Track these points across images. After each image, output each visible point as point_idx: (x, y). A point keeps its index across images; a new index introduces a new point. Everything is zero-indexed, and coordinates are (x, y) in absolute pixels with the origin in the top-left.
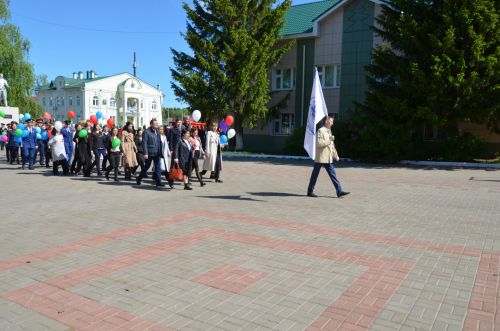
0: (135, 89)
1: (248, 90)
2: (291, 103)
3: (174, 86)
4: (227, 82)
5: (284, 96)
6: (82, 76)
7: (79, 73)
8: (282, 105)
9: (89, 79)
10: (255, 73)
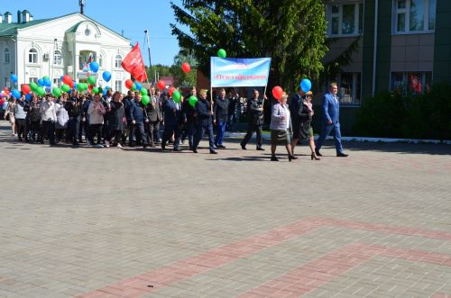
0: (91, 38)
1: (296, 38)
2: (357, 57)
3: (176, 31)
4: (265, 26)
5: (348, 45)
6: (10, 19)
7: (7, 14)
8: (344, 59)
9: (22, 23)
10: (305, 11)
